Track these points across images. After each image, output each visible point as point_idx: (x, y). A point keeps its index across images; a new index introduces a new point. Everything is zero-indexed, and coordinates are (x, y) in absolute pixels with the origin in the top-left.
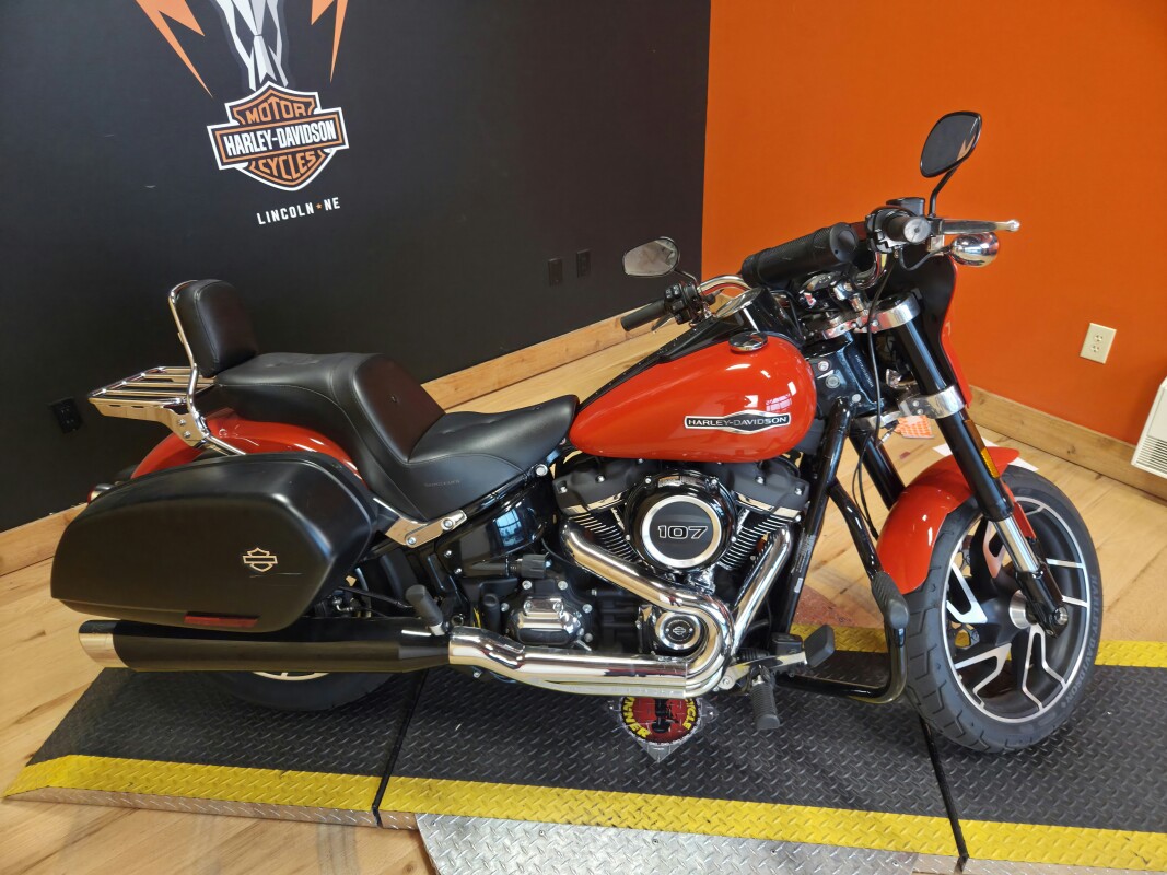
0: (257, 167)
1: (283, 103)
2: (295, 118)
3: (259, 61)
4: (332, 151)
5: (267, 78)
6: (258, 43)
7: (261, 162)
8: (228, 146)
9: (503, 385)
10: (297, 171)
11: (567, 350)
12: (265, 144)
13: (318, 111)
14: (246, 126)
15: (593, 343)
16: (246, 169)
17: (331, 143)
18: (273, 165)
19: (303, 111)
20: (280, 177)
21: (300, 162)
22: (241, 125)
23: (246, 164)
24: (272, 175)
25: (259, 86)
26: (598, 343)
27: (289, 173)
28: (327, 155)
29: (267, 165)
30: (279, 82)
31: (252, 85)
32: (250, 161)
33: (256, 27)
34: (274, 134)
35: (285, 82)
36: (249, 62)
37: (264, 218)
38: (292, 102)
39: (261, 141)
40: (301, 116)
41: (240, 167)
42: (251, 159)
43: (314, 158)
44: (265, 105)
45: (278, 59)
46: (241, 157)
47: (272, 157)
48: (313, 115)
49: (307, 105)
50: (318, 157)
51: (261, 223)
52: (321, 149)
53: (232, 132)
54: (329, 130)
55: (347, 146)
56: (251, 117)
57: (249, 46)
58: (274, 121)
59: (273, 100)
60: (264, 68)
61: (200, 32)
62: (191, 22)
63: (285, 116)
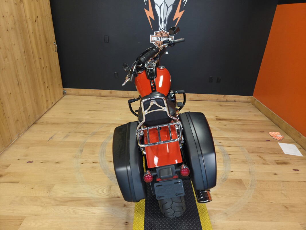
0: (156, 43)
1: (164, 33)
2: (165, 36)
5: (163, 29)
6: (163, 23)
7: (157, 43)
8: (153, 39)
9: (191, 100)
11: (209, 98)
12: (159, 40)
13: (170, 36)
14: (157, 36)
15: (217, 99)
16: (154, 43)
18: (159, 43)
19: (167, 35)
22: (156, 36)
23: (154, 42)
24: (158, 45)
25: (161, 30)
26: (218, 99)
29: (158, 43)
30: (164, 30)
31: (160, 29)
32: (155, 42)
33: (163, 20)
34: (161, 38)
35: (165, 30)
36: (160, 25)
38: (165, 33)
39: (158, 39)
40: (166, 36)
41: (153, 43)
42: (156, 42)
44: (161, 33)
45: (165, 26)
46: (154, 41)
47: (159, 42)
53: (154, 37)
56: (158, 35)
57: (161, 23)
58: (161, 36)
59: (162, 33)
60: (162, 27)
61: (154, 20)
62: (153, 18)
63: (163, 35)
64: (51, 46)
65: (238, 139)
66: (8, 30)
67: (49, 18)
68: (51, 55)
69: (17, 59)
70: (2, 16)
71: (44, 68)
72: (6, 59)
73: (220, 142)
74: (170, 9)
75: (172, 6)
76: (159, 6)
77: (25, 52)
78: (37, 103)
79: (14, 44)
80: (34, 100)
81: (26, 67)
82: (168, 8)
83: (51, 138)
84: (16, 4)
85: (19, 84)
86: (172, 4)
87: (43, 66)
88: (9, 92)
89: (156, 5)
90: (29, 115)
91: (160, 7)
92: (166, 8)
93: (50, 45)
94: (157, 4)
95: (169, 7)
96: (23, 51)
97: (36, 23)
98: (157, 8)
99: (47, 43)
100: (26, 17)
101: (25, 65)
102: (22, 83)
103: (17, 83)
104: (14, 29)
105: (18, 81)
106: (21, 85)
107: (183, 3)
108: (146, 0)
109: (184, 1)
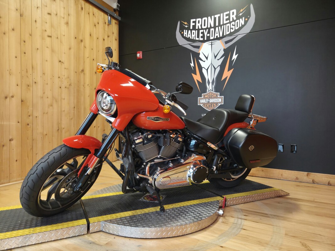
0: (204, 105)
1: (212, 94)
3: (210, 87)
4: (220, 104)
5: (211, 90)
6: (211, 84)
8: (201, 101)
9: (254, 175)
10: (212, 107)
12: (207, 101)
13: (219, 96)
14: (205, 98)
15: (295, 177)
17: (220, 103)
18: (207, 105)
19: (216, 96)
20: (208, 108)
21: (213, 106)
22: (204, 98)
23: (202, 105)
24: (207, 107)
25: (209, 91)
26: (297, 178)
27: (210, 107)
28: (218, 105)
29: (206, 105)
30: (213, 91)
31: (208, 91)
32: (203, 104)
33: (211, 81)
34: (209, 100)
35: (214, 91)
36: (208, 87)
37: (203, 115)
38: (214, 94)
39: (206, 101)
40: (215, 97)
41: (201, 105)
42: (204, 104)
43: (215, 105)
44: (209, 95)
45: (213, 87)
46: (202, 103)
47: (207, 104)
48: (217, 97)
49: (217, 95)
50: (216, 105)
51: (202, 116)
52: (217, 104)
53: (202, 99)
54: (220, 100)
55: (223, 104)
56: (206, 96)
57: (209, 84)
58: (210, 97)
59: (211, 94)
60: (211, 88)
62: (200, 81)
63: (212, 97)
65: (284, 219)
66: (61, 88)
69: (64, 110)
70: (58, 77)
71: (95, 127)
72: (51, 107)
74: (218, 70)
75: (219, 66)
77: (74, 107)
79: (64, 99)
81: (72, 119)
82: (215, 69)
84: (76, 72)
85: (60, 131)
86: (220, 64)
88: (45, 133)
89: (203, 68)
91: (207, 70)
92: (214, 69)
94: (204, 68)
96: (73, 106)
98: (204, 71)
100: (84, 83)
101: (71, 118)
102: (64, 131)
103: (57, 129)
104: (68, 88)
105: (58, 127)
106: (61, 131)
107: (231, 62)
108: (193, 66)
109: (233, 59)
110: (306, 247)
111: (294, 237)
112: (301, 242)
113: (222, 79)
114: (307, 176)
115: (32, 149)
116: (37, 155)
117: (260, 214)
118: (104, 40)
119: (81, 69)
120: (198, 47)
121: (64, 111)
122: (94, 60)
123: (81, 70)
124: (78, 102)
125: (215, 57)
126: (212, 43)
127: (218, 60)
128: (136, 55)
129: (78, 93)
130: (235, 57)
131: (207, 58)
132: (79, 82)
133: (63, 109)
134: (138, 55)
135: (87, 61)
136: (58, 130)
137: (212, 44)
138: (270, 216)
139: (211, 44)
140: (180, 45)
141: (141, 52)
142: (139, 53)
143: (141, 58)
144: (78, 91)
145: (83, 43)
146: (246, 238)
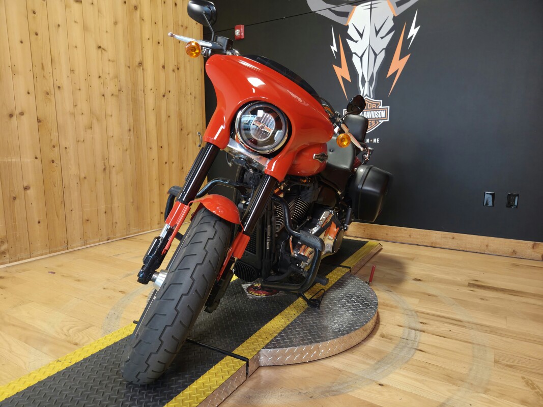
1: (369, 103)
2: (372, 109)
3: (365, 89)
4: (382, 122)
5: (366, 95)
6: (367, 84)
9: (438, 246)
13: (381, 107)
15: (511, 250)
17: (382, 118)
21: (369, 124)
26: (514, 252)
28: (380, 123)
30: (370, 97)
33: (367, 79)
35: (372, 97)
36: (362, 90)
38: (372, 103)
40: (374, 108)
43: (374, 123)
45: (371, 89)
48: (378, 108)
49: (377, 105)
50: (376, 123)
52: (378, 120)
54: (383, 114)
55: (388, 120)
57: (363, 85)
59: (366, 102)
60: (366, 92)
61: (350, 81)
62: (348, 78)
63: (369, 108)
64: (190, 136)
65: (491, 330)
66: (104, 95)
67: (195, 98)
68: (186, 150)
70: (97, 76)
71: (166, 163)
72: (89, 131)
73: (421, 323)
74: (381, 57)
75: (384, 50)
76: (360, 56)
77: (130, 130)
78: (138, 209)
79: (111, 116)
80: (133, 202)
81: (126, 150)
82: (376, 55)
83: (117, 255)
84: (129, 67)
85: (107, 171)
86: (385, 47)
87: (165, 159)
88: (83, 175)
89: (354, 55)
90: (114, 221)
91: (361, 58)
92: (374, 56)
93: (188, 135)
94: (355, 53)
95: (377, 53)
96: (127, 128)
97: (165, 99)
98: (356, 60)
99: (182, 129)
100: (145, 87)
101: (125, 148)
102: (114, 171)
103: (103, 167)
104: (117, 96)
105: (105, 165)
106: (110, 173)
107: (406, 41)
108: (336, 51)
109: (409, 36)
110: (534, 388)
111: (511, 366)
112: (523, 378)
113: (389, 75)
114: (533, 247)
115: (63, 201)
116: (73, 212)
117: (448, 320)
118: (176, 4)
119: (138, 60)
120: (346, 15)
121: (113, 137)
122: (159, 43)
123: (137, 64)
124: (136, 120)
125: (377, 33)
126: (371, 5)
127: (382, 38)
128: (234, 33)
129: (135, 104)
130: (413, 31)
131: (361, 35)
132: (135, 84)
133: (111, 134)
134: (237, 32)
135: (148, 46)
136: (105, 169)
137: (371, 8)
138: (467, 325)
139: (369, 7)
140: (313, 10)
141: (242, 26)
142: (239, 28)
143: (243, 37)
144: (135, 101)
145: (138, 12)
146: (425, 368)
